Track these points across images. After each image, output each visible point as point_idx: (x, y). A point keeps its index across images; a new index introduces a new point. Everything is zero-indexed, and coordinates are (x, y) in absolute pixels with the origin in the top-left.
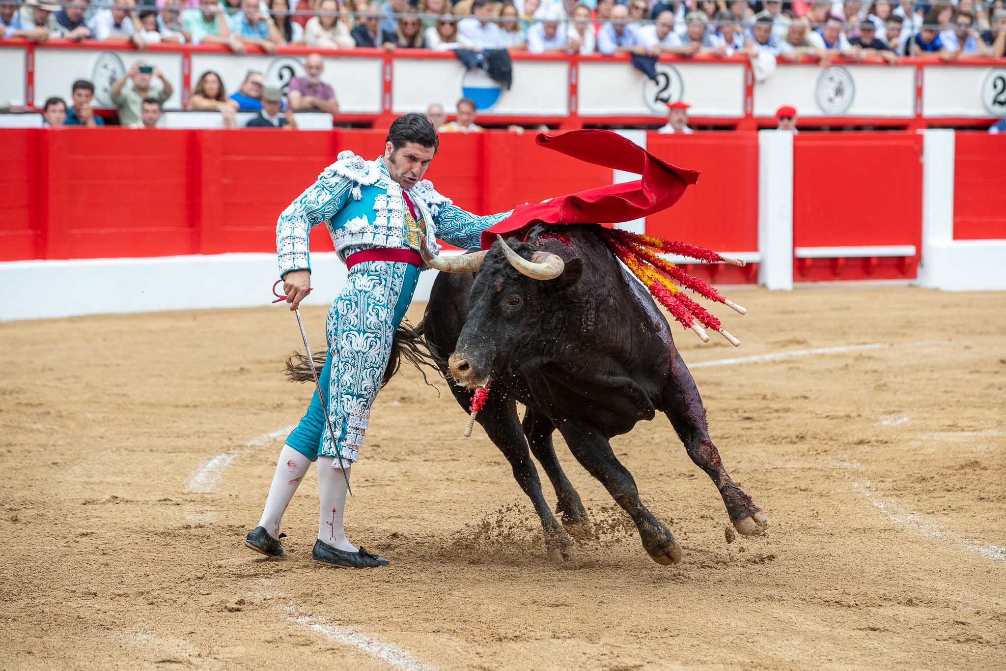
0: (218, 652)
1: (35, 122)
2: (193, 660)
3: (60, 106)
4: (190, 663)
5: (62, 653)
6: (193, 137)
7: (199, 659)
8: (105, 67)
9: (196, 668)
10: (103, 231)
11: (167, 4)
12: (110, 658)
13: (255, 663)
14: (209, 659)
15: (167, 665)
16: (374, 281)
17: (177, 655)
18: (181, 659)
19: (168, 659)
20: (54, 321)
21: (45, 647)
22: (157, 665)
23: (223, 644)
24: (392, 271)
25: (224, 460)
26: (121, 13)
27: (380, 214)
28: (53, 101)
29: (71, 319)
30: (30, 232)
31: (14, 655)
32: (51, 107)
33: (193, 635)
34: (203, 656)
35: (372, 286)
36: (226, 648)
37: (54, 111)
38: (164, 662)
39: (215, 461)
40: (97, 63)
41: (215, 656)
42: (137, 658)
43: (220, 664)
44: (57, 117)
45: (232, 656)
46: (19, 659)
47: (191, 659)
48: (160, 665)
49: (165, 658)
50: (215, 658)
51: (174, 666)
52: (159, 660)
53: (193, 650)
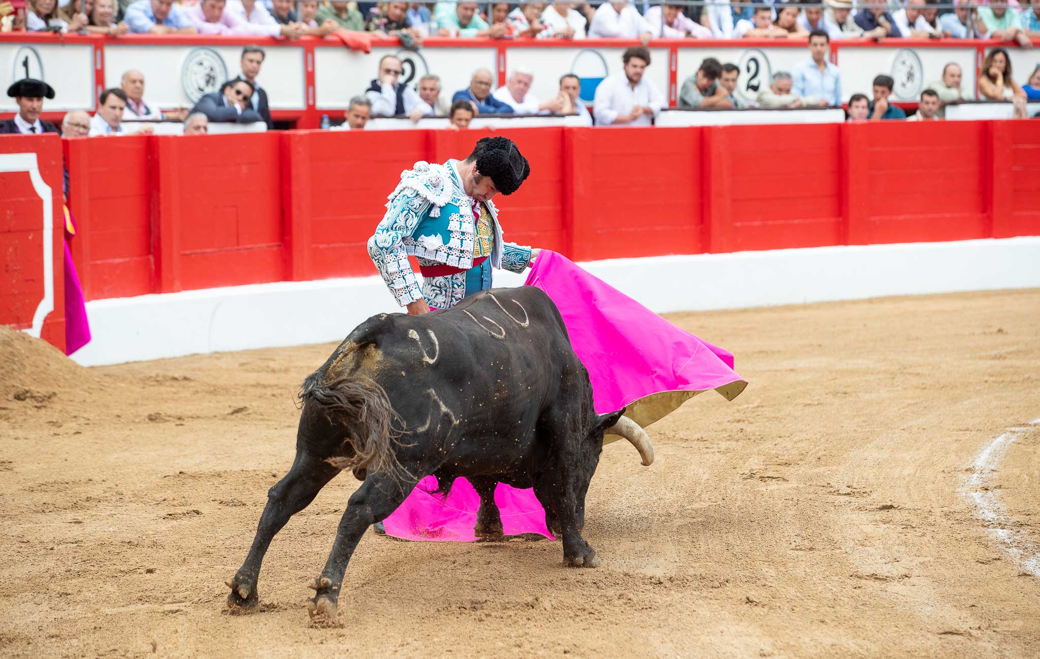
0: (997, 626)
1: (837, 117)
2: (974, 632)
3: (863, 103)
4: (970, 635)
5: (852, 622)
6: (985, 128)
7: (979, 632)
8: (904, 63)
9: (976, 641)
10: (901, 218)
11: (960, 2)
12: (897, 629)
13: (1032, 637)
14: (988, 632)
15: (949, 637)
16: (435, 291)
17: (957, 627)
18: (962, 631)
19: (950, 631)
20: (854, 302)
21: (837, 617)
22: (940, 636)
23: (1002, 618)
24: (450, 283)
25: (1008, 439)
26: (915, 13)
27: (454, 236)
28: (856, 98)
29: (870, 301)
30: (833, 220)
31: (809, 623)
32: (855, 103)
33: (974, 608)
34: (983, 629)
35: (434, 295)
36: (1005, 622)
37: (857, 107)
38: (946, 633)
39: (1001, 439)
40: (896, 59)
41: (995, 629)
42: (921, 629)
43: (999, 636)
44: (859, 112)
45: (1011, 630)
46: (813, 628)
47: (971, 631)
48: (943, 636)
49: (947, 630)
50: (994, 631)
51: (956, 637)
52: (941, 631)
53: (972, 622)
